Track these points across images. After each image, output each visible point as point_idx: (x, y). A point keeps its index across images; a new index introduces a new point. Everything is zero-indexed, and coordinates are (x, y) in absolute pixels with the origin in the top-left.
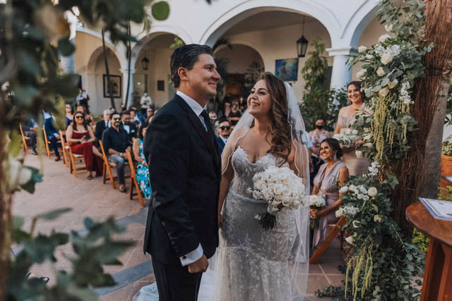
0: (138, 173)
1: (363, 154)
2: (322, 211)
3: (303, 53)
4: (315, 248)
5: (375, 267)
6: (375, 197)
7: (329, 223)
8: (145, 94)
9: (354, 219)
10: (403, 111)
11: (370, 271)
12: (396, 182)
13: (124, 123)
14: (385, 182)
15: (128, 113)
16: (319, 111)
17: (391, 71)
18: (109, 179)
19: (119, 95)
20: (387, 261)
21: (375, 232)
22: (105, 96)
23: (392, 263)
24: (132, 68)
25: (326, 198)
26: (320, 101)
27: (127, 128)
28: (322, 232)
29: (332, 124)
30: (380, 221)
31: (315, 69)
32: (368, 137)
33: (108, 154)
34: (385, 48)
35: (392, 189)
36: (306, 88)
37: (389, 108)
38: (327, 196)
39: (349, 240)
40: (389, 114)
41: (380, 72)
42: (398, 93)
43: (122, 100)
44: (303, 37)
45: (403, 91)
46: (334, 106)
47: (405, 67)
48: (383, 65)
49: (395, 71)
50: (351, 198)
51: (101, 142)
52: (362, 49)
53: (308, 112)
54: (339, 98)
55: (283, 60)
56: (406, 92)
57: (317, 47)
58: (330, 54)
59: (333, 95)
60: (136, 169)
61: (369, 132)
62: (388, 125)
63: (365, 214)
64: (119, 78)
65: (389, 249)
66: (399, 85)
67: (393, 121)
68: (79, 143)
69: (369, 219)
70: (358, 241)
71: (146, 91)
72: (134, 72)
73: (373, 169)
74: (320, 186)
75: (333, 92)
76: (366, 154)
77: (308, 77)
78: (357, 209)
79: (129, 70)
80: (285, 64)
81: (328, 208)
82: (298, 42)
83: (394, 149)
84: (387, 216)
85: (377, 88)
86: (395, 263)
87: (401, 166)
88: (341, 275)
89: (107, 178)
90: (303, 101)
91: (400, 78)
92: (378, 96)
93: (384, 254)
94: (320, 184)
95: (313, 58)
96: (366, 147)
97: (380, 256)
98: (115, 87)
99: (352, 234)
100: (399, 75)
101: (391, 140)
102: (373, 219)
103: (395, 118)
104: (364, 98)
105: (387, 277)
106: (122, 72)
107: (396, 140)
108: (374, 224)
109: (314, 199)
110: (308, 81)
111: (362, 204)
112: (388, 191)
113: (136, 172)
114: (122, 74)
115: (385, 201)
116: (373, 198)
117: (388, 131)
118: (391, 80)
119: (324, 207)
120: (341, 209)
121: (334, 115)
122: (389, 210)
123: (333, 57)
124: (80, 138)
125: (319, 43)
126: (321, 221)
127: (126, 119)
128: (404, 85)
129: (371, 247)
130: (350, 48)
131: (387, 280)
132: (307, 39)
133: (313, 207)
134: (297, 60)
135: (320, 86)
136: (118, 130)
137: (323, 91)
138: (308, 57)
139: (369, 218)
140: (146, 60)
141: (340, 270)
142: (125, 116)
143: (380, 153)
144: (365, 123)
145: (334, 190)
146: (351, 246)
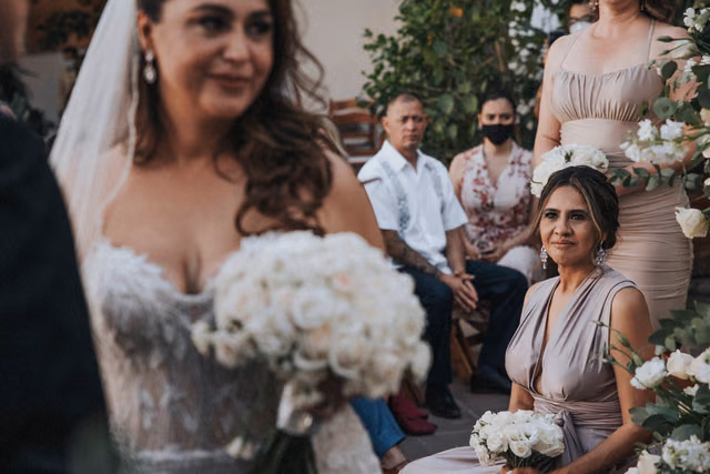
25: (572, 425)
26: (476, 17)
38: (572, 416)
53: (427, 71)
90: (400, 24)
94: (536, 372)
120: (647, 460)
145: (597, 387)
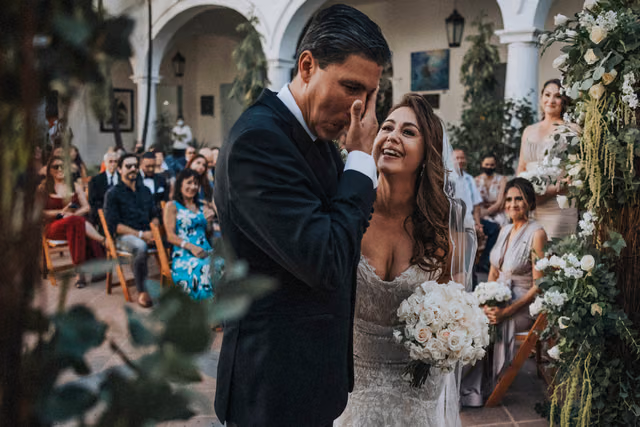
0: (175, 267)
1: (570, 199)
2: (506, 310)
3: (457, 41)
4: (497, 377)
5: (594, 397)
6: (593, 270)
7: (518, 330)
8: (180, 122)
9: (561, 314)
10: (627, 122)
11: (588, 403)
12: (622, 243)
13: (143, 175)
14: (606, 245)
15: (152, 155)
16: (489, 139)
17: (605, 55)
18: (119, 284)
19: (128, 126)
20: (614, 382)
21: (594, 333)
22: (103, 130)
23: (621, 385)
24: (155, 73)
25: (513, 285)
26: (490, 121)
27: (149, 184)
28: (507, 346)
29: (511, 161)
30: (600, 312)
31: (479, 67)
32: (575, 171)
33: (116, 236)
34: (595, 17)
35: (616, 258)
36: (466, 99)
37: (606, 119)
38: (513, 282)
39: (554, 352)
40: (606, 128)
41: (590, 57)
42: (619, 93)
43: (136, 136)
44: (455, 12)
45: (626, 87)
46: (514, 130)
47: (626, 50)
48: (593, 46)
49: (612, 55)
50: (554, 279)
51: (101, 213)
52: (560, 19)
54: (520, 115)
55: (424, 53)
56: (630, 88)
57: (481, 28)
58: (503, 41)
59: (510, 111)
60: (170, 259)
61: (578, 162)
62: (606, 146)
63: (578, 304)
64: (129, 94)
65: (616, 362)
66: (619, 79)
67: (614, 138)
68: (59, 217)
69: (584, 312)
70: (569, 354)
71: (180, 117)
72: (158, 82)
73: (587, 224)
74: (501, 265)
75: (510, 105)
76: (574, 200)
77: (468, 81)
78: (565, 295)
79: (149, 78)
80: (426, 60)
81: (516, 303)
82: (448, 21)
83: (616, 187)
84: (611, 303)
85: (587, 84)
86: (626, 385)
87: (628, 216)
88: (540, 420)
89: (114, 282)
91: (620, 68)
92: (589, 98)
93: (608, 371)
94: (501, 262)
95: (474, 47)
96: (574, 187)
97: (603, 375)
98: (122, 112)
99: (558, 342)
100: (618, 62)
101: (612, 171)
102: (589, 310)
103: (616, 134)
104: (566, 104)
105: (613, 411)
106: (135, 81)
107: (619, 173)
108: (591, 319)
109: (492, 288)
110: (468, 88)
111: (571, 287)
112: (610, 260)
113: (171, 266)
114: (136, 86)
115: (607, 277)
116: (589, 274)
117: (606, 156)
118: (607, 70)
119: (510, 302)
120: (539, 300)
121: (513, 145)
122: (613, 292)
123: (507, 45)
124: (61, 207)
125: (484, 22)
126: (504, 328)
127: (148, 166)
128: (626, 77)
129: (587, 361)
130: (533, 29)
131: (615, 415)
132: (463, 15)
133: (491, 303)
134: (447, 53)
135: (489, 97)
136: (133, 188)
137: (493, 105)
138: (466, 46)
139: (583, 310)
140: (179, 58)
141: (538, 412)
142: (146, 161)
143: (596, 196)
144: (569, 147)
146: (557, 363)
